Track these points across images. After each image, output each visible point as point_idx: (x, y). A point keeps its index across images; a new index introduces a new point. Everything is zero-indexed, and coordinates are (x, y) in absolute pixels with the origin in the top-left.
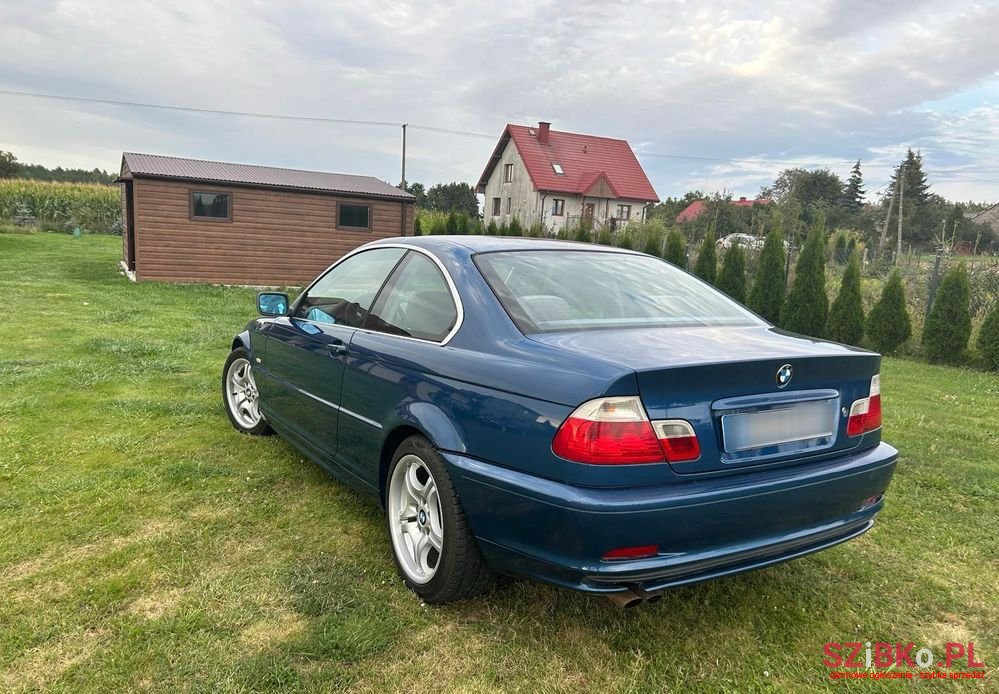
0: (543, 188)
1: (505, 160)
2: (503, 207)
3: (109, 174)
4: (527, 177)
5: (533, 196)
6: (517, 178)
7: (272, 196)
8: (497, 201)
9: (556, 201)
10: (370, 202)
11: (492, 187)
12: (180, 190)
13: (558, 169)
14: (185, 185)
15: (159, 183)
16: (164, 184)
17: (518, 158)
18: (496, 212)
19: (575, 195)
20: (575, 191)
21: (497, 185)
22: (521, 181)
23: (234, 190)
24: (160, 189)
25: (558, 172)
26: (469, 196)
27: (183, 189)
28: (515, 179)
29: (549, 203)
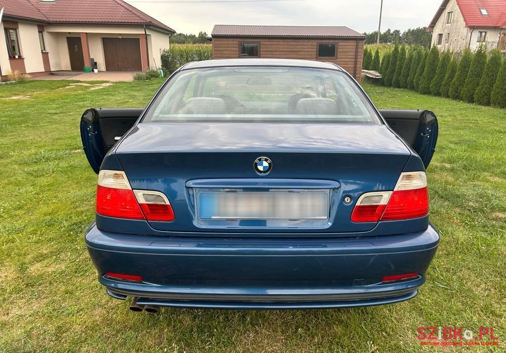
0: (472, 25)
1: (448, 9)
2: (443, 39)
3: (188, 35)
4: (462, 19)
5: (464, 31)
6: (455, 20)
7: (281, 42)
8: (441, 35)
9: (481, 32)
10: (336, 41)
11: (438, 27)
12: (234, 42)
13: (484, 12)
14: (236, 40)
15: (224, 40)
16: (226, 40)
17: (457, 7)
18: (440, 42)
19: (495, 28)
20: (495, 25)
21: (441, 27)
22: (457, 21)
23: (261, 40)
24: (224, 42)
25: (483, 14)
26: (428, 35)
27: (236, 42)
28: (453, 21)
29: (476, 35)
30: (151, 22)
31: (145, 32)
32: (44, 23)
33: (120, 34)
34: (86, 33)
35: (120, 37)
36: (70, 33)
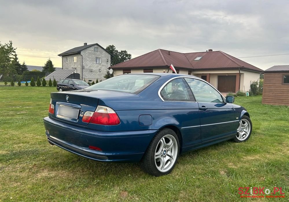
12: (279, 75)
14: (281, 73)
16: (274, 74)
30: (243, 67)
31: (240, 72)
32: (191, 70)
33: (227, 74)
34: (210, 74)
35: (227, 75)
36: (203, 74)
